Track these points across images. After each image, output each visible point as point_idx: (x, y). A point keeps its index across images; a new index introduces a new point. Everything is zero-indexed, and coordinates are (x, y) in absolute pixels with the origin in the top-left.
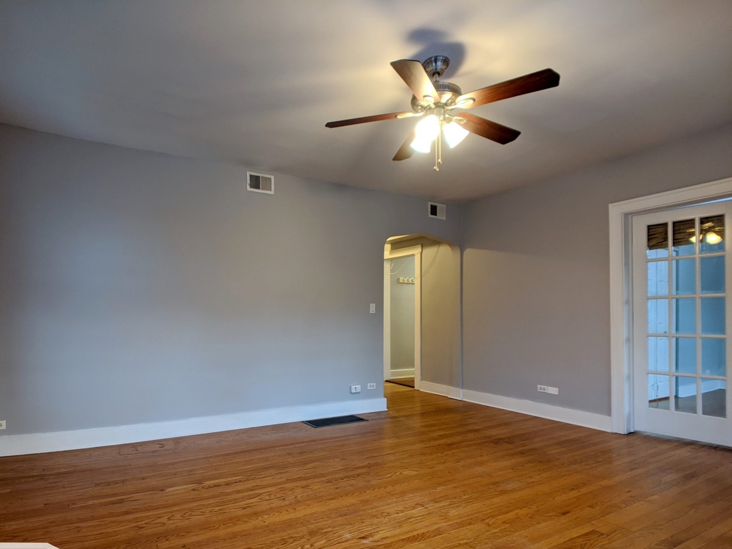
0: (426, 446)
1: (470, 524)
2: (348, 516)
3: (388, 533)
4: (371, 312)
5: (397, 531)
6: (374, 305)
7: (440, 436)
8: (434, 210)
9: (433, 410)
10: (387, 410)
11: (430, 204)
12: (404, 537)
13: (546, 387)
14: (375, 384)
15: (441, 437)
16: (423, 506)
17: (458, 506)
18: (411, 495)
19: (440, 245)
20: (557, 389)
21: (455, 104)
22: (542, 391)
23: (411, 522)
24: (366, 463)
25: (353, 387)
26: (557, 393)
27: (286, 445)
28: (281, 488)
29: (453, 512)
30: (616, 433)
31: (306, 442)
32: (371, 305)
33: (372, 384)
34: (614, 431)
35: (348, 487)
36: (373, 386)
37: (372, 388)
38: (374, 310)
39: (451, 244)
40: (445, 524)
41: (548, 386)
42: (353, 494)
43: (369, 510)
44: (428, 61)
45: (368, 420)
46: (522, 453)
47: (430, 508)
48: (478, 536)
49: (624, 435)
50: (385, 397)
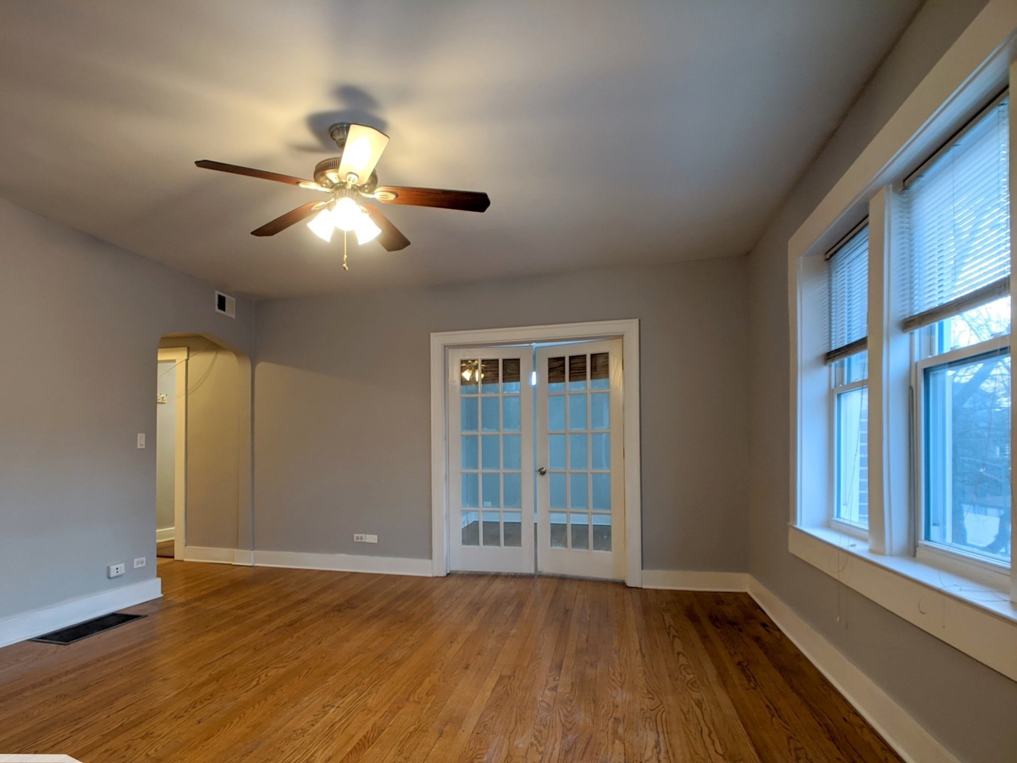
0: (263, 632)
1: (399, 708)
2: (255, 752)
3: (326, 752)
4: (139, 447)
5: (335, 745)
6: (144, 435)
7: (269, 616)
8: (222, 304)
9: (227, 584)
10: (162, 595)
11: (217, 293)
12: (349, 750)
13: (363, 535)
14: (144, 559)
15: (270, 618)
16: (333, 707)
17: (369, 693)
18: (307, 698)
19: (217, 352)
20: (376, 537)
21: (373, 194)
22: (359, 540)
23: (339, 728)
24: (206, 676)
25: (113, 568)
26: (376, 542)
27: (41, 684)
28: (107, 751)
29: (371, 702)
30: (437, 577)
31: (75, 670)
32: (139, 435)
33: (140, 559)
34: (435, 575)
35: (214, 715)
36: (142, 562)
37: (140, 566)
38: (143, 443)
39: (238, 353)
40: (376, 718)
41: (366, 533)
42: (232, 723)
43: (273, 734)
44: (338, 126)
45: (147, 616)
46: (375, 616)
47: (342, 705)
48: (419, 717)
49: (444, 577)
50: (158, 576)
